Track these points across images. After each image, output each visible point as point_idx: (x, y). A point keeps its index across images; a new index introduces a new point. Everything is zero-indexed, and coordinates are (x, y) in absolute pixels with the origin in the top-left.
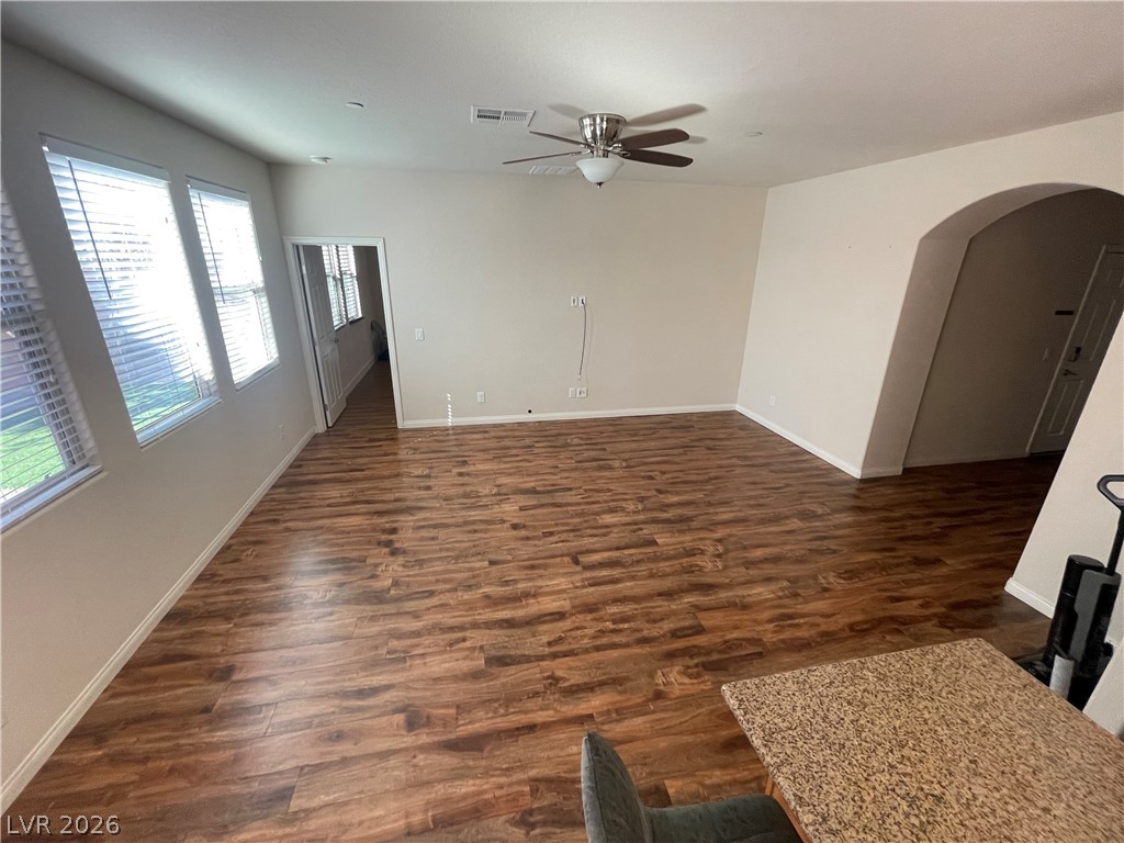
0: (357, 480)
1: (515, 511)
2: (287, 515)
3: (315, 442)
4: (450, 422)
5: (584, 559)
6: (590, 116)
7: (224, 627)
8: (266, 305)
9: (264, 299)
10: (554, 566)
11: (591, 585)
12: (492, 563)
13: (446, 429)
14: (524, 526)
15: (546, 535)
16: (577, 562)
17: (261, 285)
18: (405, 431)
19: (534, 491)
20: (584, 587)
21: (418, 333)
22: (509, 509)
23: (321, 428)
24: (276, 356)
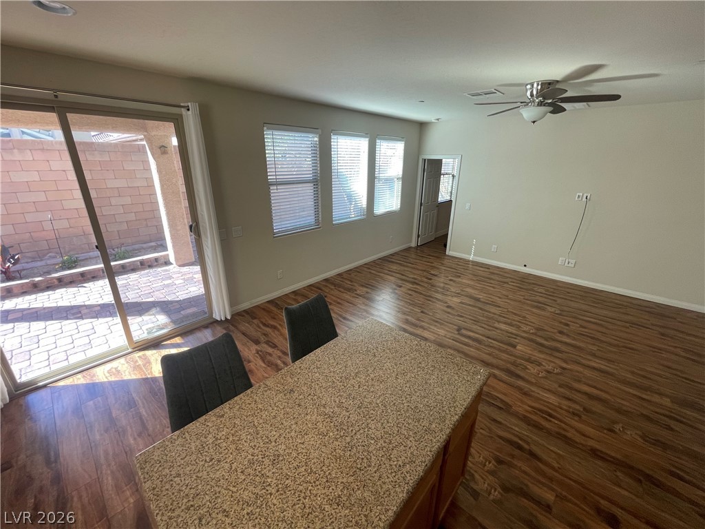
0: (407, 267)
1: (457, 302)
2: (374, 268)
3: (408, 249)
4: (471, 258)
5: (464, 332)
6: (530, 84)
7: (333, 287)
8: (400, 185)
9: (401, 182)
10: (445, 325)
11: (453, 340)
12: (422, 312)
13: (469, 261)
14: (453, 309)
15: (459, 316)
16: (458, 330)
17: (401, 176)
18: (448, 256)
19: (478, 300)
20: (450, 339)
21: (468, 205)
22: (455, 301)
23: (413, 244)
24: (399, 207)
